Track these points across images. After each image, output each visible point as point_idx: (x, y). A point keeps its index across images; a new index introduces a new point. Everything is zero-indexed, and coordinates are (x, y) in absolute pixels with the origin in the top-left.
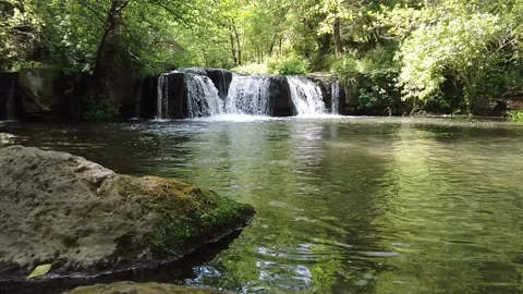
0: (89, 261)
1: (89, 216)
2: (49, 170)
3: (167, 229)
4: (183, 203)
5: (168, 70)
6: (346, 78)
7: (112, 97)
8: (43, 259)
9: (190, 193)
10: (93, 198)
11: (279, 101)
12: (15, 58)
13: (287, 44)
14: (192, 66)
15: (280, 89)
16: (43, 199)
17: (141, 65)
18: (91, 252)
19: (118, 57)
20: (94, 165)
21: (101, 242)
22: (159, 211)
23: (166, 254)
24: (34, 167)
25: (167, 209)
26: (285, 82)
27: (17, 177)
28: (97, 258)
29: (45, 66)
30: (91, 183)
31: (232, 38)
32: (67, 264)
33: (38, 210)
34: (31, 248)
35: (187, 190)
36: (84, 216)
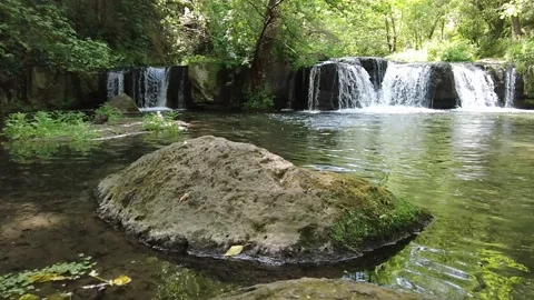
0: (275, 248)
1: (274, 205)
2: (238, 159)
3: (346, 226)
4: (360, 201)
5: (321, 60)
6: (526, 65)
7: (268, 88)
8: (236, 240)
9: (367, 191)
10: (277, 189)
11: (441, 91)
12: (184, 53)
13: (450, 27)
14: (345, 55)
15: (443, 78)
16: (234, 186)
17: (295, 57)
18: (277, 238)
19: (274, 49)
20: (276, 157)
21: (286, 231)
22: (337, 206)
23: (346, 250)
24: (226, 156)
25: (345, 205)
26: (449, 69)
27: (212, 164)
28: (283, 246)
29: (208, 60)
30: (275, 174)
31: (387, 23)
32: (257, 248)
33: (230, 195)
34: (226, 229)
35: (363, 187)
36: (270, 204)
